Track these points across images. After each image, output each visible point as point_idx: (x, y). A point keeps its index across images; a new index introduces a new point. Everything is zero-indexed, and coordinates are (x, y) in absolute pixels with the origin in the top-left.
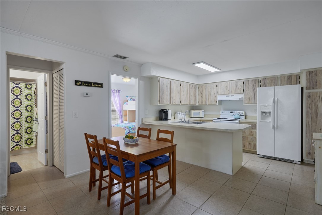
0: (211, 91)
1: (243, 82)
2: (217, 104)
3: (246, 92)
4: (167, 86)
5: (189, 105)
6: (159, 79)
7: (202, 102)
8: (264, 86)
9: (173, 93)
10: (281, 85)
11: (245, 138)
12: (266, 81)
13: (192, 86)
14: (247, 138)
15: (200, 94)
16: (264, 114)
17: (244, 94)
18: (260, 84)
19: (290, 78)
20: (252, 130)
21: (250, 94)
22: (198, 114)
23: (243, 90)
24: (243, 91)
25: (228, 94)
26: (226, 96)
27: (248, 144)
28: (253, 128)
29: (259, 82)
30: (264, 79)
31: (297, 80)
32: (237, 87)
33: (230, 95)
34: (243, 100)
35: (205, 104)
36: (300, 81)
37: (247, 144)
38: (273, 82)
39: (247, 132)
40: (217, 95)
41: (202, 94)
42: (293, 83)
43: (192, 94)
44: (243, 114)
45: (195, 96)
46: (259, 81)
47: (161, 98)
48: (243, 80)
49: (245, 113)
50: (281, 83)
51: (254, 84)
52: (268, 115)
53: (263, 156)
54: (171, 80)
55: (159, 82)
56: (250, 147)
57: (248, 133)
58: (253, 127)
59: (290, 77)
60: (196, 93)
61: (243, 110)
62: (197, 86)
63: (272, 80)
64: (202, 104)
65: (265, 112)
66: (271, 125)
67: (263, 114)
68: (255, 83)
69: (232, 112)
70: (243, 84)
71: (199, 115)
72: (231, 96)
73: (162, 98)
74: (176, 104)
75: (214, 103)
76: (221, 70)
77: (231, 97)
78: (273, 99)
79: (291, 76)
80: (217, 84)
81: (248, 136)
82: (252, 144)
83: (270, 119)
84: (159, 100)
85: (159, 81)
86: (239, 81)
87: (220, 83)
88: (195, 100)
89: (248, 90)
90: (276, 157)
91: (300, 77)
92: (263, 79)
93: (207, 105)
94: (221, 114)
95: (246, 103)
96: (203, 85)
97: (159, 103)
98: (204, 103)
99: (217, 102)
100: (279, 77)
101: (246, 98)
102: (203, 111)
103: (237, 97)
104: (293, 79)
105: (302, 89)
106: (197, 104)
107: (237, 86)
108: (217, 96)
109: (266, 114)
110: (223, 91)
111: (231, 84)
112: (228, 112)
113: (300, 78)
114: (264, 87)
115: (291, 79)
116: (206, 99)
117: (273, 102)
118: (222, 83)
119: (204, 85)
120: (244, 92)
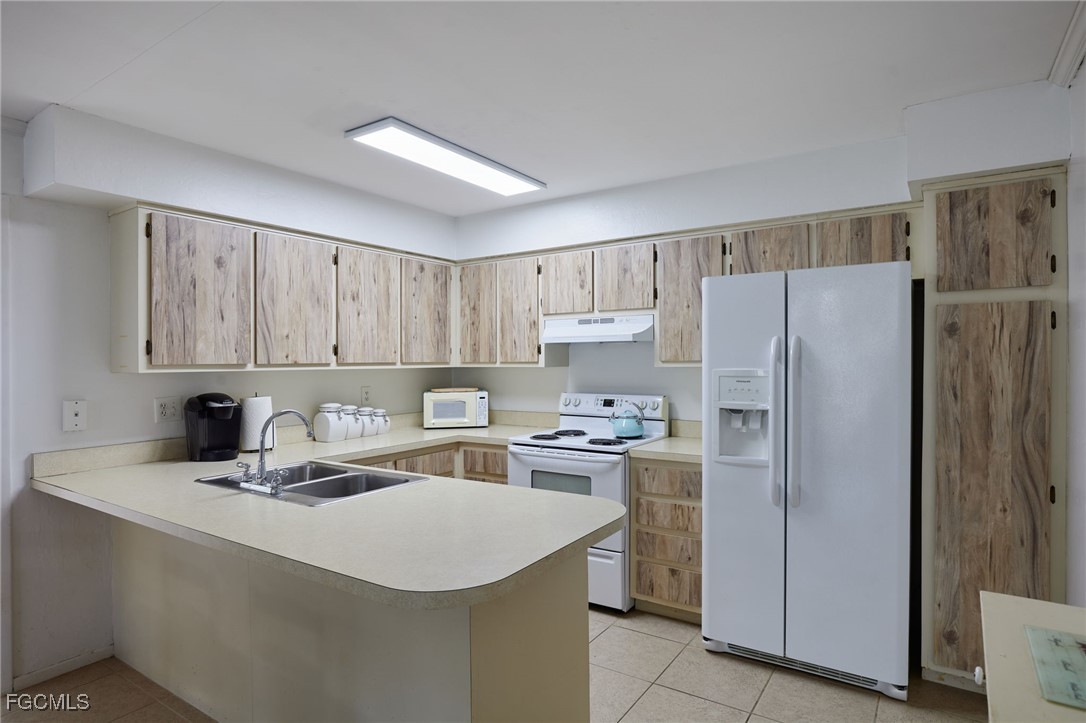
0: (515, 296)
1: (655, 253)
2: (542, 363)
3: (665, 303)
4: (219, 263)
5: (399, 366)
6: (150, 216)
7: (475, 351)
8: (748, 270)
9: (273, 300)
10: (822, 263)
11: (653, 543)
12: (757, 247)
13: (422, 269)
14: (664, 542)
15: (467, 311)
16: (737, 423)
17: (656, 313)
18: (729, 259)
19: (862, 229)
20: (685, 503)
21: (685, 309)
22: (459, 408)
23: (655, 291)
24: (655, 297)
25: (589, 312)
26: (581, 322)
27: (665, 571)
28: (689, 495)
29: (724, 253)
30: (746, 233)
31: (893, 242)
32: (628, 276)
33: (597, 315)
34: (652, 343)
35: (490, 362)
36: (908, 249)
37: (661, 576)
38: (787, 250)
39: (661, 513)
40: (541, 315)
41: (474, 309)
42: (875, 253)
43: (422, 311)
44: (658, 414)
45: (442, 320)
46: (724, 246)
47: (170, 334)
48: (651, 242)
49: (670, 408)
50: (823, 258)
51: (701, 260)
52: (755, 425)
53: (731, 646)
54: (260, 231)
55: (149, 234)
56: (674, 593)
57: (669, 519)
58: (691, 489)
59: (861, 225)
60: (445, 306)
61: (658, 395)
62: (455, 272)
63: (782, 243)
64: (474, 362)
65: (739, 411)
66: (769, 481)
67: (729, 422)
68: (708, 256)
69: (608, 403)
70: (655, 260)
71: (464, 416)
72: (604, 321)
73: (178, 330)
74: (296, 364)
75: (526, 354)
76: (543, 184)
77: (599, 326)
78: (779, 340)
79: (868, 220)
80: (541, 260)
81: (669, 536)
82: (686, 576)
83: (764, 451)
84: (149, 344)
85: (149, 227)
86: (637, 244)
87: (552, 256)
88: (442, 341)
89: (677, 294)
90: (788, 655)
91: (908, 224)
92: (742, 237)
93: (498, 365)
94: (562, 409)
95: (668, 358)
96: (481, 263)
97: (150, 361)
98: (483, 356)
99: (539, 352)
100: (813, 223)
101: (665, 331)
102: (485, 394)
103: (625, 327)
104: (879, 235)
105: (918, 286)
106: (455, 362)
107: (625, 271)
108: (542, 318)
109: (744, 424)
110: (565, 294)
111: (603, 259)
112: (591, 403)
113: (908, 233)
114: (746, 273)
115: (866, 236)
116: (493, 336)
117: (778, 359)
118: (560, 254)
119: (485, 264)
120: (658, 301)
